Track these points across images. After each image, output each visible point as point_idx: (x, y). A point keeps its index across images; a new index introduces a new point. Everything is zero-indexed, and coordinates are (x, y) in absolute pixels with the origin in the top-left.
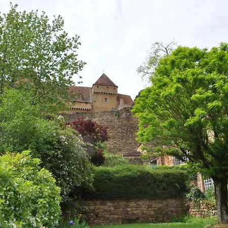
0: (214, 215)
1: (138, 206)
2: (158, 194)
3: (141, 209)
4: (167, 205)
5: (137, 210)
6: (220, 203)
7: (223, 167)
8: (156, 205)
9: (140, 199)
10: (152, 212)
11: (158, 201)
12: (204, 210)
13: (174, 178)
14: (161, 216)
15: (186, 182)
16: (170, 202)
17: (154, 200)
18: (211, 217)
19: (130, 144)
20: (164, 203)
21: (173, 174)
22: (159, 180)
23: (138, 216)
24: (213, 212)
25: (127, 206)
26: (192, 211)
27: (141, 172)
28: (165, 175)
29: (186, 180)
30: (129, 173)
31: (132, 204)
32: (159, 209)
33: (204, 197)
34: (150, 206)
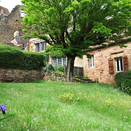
0: (59, 79)
1: (13, 73)
2: (26, 66)
3: (15, 75)
4: (31, 73)
5: (12, 75)
6: (69, 71)
7: (76, 49)
8: (25, 73)
9: (15, 68)
10: (22, 77)
11: (26, 70)
12: (54, 77)
13: (37, 58)
14: (27, 80)
15: (44, 61)
16: (33, 72)
17: (24, 70)
18: (58, 81)
19: (6, 38)
20: (30, 72)
21: (37, 55)
22: (28, 58)
23: (13, 79)
24: (59, 78)
25: (6, 72)
26: (46, 77)
27: (17, 51)
28: (32, 55)
29: (44, 59)
30: (9, 51)
31: (10, 71)
32: (26, 75)
33: (54, 70)
34: (21, 73)
